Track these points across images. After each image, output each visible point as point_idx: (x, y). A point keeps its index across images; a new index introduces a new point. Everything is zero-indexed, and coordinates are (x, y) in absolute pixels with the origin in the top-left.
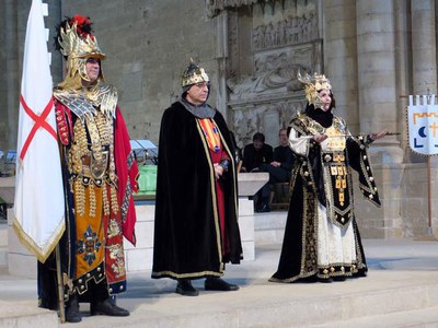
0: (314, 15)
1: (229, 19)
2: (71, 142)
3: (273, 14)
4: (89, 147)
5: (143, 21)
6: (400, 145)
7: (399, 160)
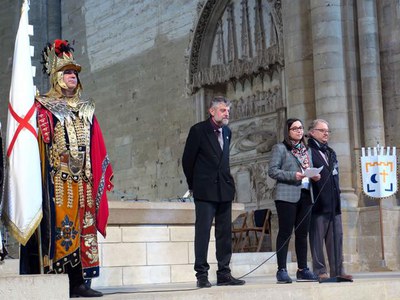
0: (278, 89)
1: (206, 96)
2: (52, 141)
3: (243, 90)
4: (68, 147)
5: (132, 101)
6: (355, 192)
7: (354, 204)
